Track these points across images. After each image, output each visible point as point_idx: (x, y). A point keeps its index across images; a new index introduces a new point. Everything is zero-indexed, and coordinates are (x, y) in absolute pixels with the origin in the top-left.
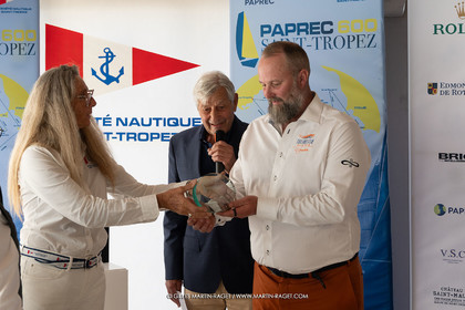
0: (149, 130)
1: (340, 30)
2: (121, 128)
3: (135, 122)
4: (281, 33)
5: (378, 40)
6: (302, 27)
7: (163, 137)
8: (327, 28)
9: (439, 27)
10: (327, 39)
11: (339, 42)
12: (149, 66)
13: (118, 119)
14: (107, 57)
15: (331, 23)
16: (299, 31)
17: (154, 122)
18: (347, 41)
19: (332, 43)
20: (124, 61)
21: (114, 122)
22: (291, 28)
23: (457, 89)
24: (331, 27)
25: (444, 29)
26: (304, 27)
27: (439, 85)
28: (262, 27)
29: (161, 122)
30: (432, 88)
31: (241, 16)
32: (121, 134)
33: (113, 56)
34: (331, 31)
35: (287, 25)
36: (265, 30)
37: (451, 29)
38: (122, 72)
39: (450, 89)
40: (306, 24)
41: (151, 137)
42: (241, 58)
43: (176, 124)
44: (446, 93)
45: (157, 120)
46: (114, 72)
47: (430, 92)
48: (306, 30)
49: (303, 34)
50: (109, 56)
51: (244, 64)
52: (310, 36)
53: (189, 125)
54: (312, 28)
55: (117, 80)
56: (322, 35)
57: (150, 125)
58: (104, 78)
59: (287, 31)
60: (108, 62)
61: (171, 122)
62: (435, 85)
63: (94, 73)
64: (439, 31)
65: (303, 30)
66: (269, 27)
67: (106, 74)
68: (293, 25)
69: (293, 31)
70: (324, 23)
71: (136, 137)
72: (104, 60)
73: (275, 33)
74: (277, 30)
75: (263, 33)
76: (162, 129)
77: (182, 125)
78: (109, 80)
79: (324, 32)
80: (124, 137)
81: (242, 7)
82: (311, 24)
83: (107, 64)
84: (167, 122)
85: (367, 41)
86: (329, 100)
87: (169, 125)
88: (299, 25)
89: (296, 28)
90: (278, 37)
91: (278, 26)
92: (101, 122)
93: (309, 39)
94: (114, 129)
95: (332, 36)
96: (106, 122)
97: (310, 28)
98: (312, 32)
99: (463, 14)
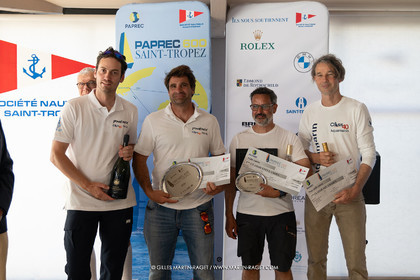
1: (184, 46)
3: (53, 103)
4: (148, 46)
5: (207, 52)
6: (161, 43)
8: (176, 44)
9: (244, 45)
10: (177, 51)
11: (184, 53)
13: (41, 102)
15: (179, 41)
16: (159, 46)
18: (188, 53)
19: (179, 53)
20: (46, 63)
21: (39, 104)
22: (154, 44)
23: (253, 83)
24: (179, 44)
25: (247, 47)
27: (243, 81)
28: (136, 42)
30: (239, 83)
31: (123, 35)
32: (44, 112)
33: (38, 60)
34: (179, 46)
35: (152, 42)
36: (138, 44)
37: (251, 46)
38: (44, 70)
39: (249, 83)
40: (164, 42)
44: (247, 85)
46: (38, 70)
47: (238, 85)
48: (163, 45)
49: (161, 48)
50: (35, 60)
52: (166, 49)
55: (41, 76)
56: (173, 48)
58: (32, 75)
59: (152, 46)
60: (34, 64)
62: (241, 81)
63: (25, 71)
64: (244, 48)
65: (161, 45)
66: (141, 42)
67: (33, 72)
68: (155, 42)
69: (156, 45)
70: (174, 41)
71: (54, 113)
72: (32, 63)
73: (144, 47)
74: (146, 45)
75: (137, 46)
78: (35, 76)
80: (46, 114)
81: (123, 30)
82: (167, 41)
83: (34, 65)
85: (201, 53)
88: (159, 41)
89: (158, 43)
90: (146, 49)
91: (146, 42)
92: (30, 104)
93: (165, 51)
94: (39, 108)
95: (180, 49)
96: (33, 103)
97: (166, 44)
98: (167, 47)
99: (258, 37)
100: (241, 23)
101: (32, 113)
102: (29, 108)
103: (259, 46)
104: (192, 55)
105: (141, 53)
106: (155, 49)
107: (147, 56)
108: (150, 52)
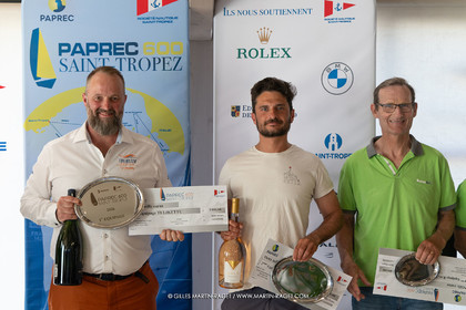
1: (145, 52)
4: (82, 52)
5: (184, 62)
6: (104, 47)
8: (132, 49)
9: (242, 51)
10: (132, 61)
11: (145, 64)
15: (136, 45)
16: (102, 51)
18: (152, 64)
19: (136, 64)
22: (92, 48)
24: (136, 48)
25: (247, 54)
26: (107, 47)
27: (241, 108)
28: (61, 45)
30: (235, 111)
31: (36, 33)
34: (136, 52)
35: (88, 45)
36: (63, 48)
37: (253, 53)
40: (109, 44)
42: (36, 78)
44: (248, 115)
47: (233, 114)
48: (109, 51)
49: (106, 55)
51: (39, 84)
52: (113, 57)
54: (115, 49)
56: (126, 56)
59: (89, 51)
62: (238, 108)
64: (242, 56)
65: (105, 51)
66: (68, 45)
68: (95, 45)
69: (95, 51)
70: (128, 44)
73: (74, 52)
74: (77, 49)
75: (61, 52)
79: (128, 53)
81: (37, 24)
82: (115, 44)
85: (173, 64)
86: (133, 123)
88: (102, 44)
89: (98, 48)
90: (78, 57)
91: (78, 45)
93: (112, 60)
95: (137, 57)
98: (116, 54)
99: (264, 39)
100: (237, 17)
103: (267, 52)
104: (159, 67)
105: (69, 64)
106: (94, 56)
107: (80, 69)
108: (86, 61)
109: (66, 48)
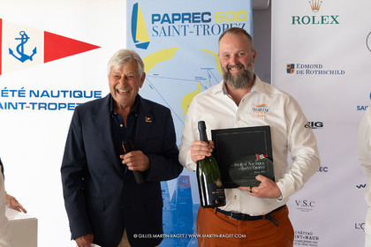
0: (57, 101)
2: (34, 99)
3: (46, 93)
4: (169, 21)
5: (248, 28)
6: (185, 17)
7: (69, 106)
8: (206, 17)
9: (296, 18)
10: (206, 27)
11: (216, 30)
12: (58, 47)
13: (31, 91)
14: (22, 39)
15: (209, 14)
16: (184, 20)
17: (62, 94)
18: (222, 29)
19: (210, 30)
20: (37, 43)
21: (27, 93)
22: (176, 17)
23: (310, 69)
24: (210, 17)
25: (300, 20)
26: (188, 17)
27: (296, 66)
28: (153, 15)
29: (68, 94)
30: (290, 68)
31: (136, 7)
32: (33, 104)
33: (27, 38)
34: (210, 20)
35: (173, 15)
36: (155, 18)
37: (306, 20)
38: (35, 51)
39: (304, 69)
40: (189, 14)
41: (59, 106)
42: (135, 41)
43: (81, 96)
44: (302, 72)
45: (65, 92)
46: (28, 51)
47: (289, 71)
48: (189, 19)
49: (186, 22)
50: (24, 38)
51: (137, 46)
52: (192, 24)
53: (91, 97)
54: (194, 17)
55: (31, 58)
56: (202, 23)
57: (58, 96)
58: (20, 56)
59: (174, 20)
61: (76, 94)
62: (293, 66)
63: (11, 52)
64: (296, 22)
65: (186, 19)
66: (159, 15)
67: (22, 54)
68: (179, 15)
69: (179, 19)
70: (203, 14)
71: (46, 106)
72: (20, 42)
73: (163, 21)
74: (165, 19)
75: (153, 21)
76: (68, 100)
77: (85, 96)
78: (24, 58)
79: (204, 21)
80: (36, 106)
82: (194, 14)
83: (22, 44)
84: (73, 94)
86: (207, 77)
87: (75, 96)
88: (183, 14)
89: (181, 17)
90: (166, 25)
91: (166, 15)
92: (16, 94)
93: (191, 26)
94: (28, 99)
95: (210, 24)
96: (21, 93)
97: (193, 17)
98: (194, 22)
99: (316, 8)
101: (19, 106)
102: (16, 99)
103: (318, 19)
105: (159, 30)
106: (177, 24)
107: (167, 34)
108: (171, 27)
109: (157, 18)
